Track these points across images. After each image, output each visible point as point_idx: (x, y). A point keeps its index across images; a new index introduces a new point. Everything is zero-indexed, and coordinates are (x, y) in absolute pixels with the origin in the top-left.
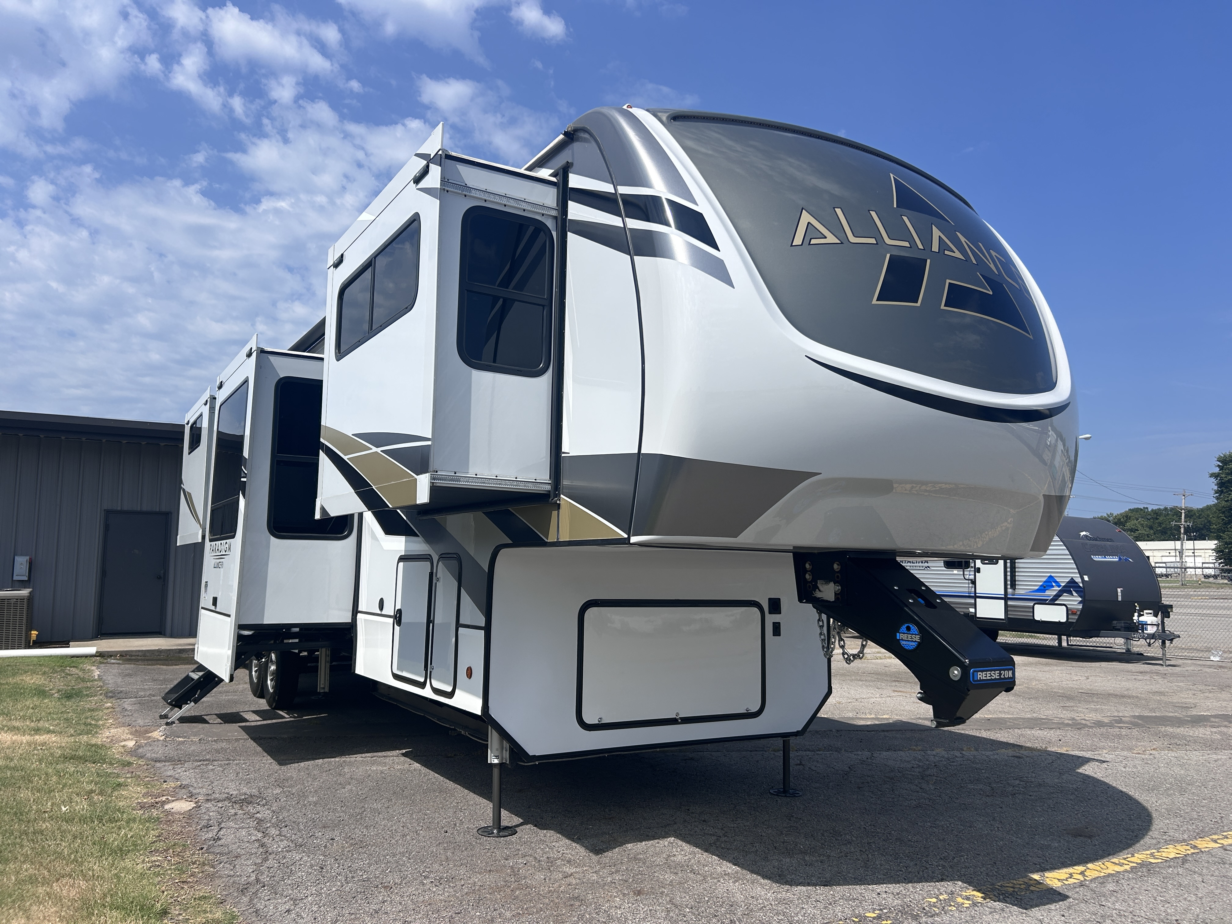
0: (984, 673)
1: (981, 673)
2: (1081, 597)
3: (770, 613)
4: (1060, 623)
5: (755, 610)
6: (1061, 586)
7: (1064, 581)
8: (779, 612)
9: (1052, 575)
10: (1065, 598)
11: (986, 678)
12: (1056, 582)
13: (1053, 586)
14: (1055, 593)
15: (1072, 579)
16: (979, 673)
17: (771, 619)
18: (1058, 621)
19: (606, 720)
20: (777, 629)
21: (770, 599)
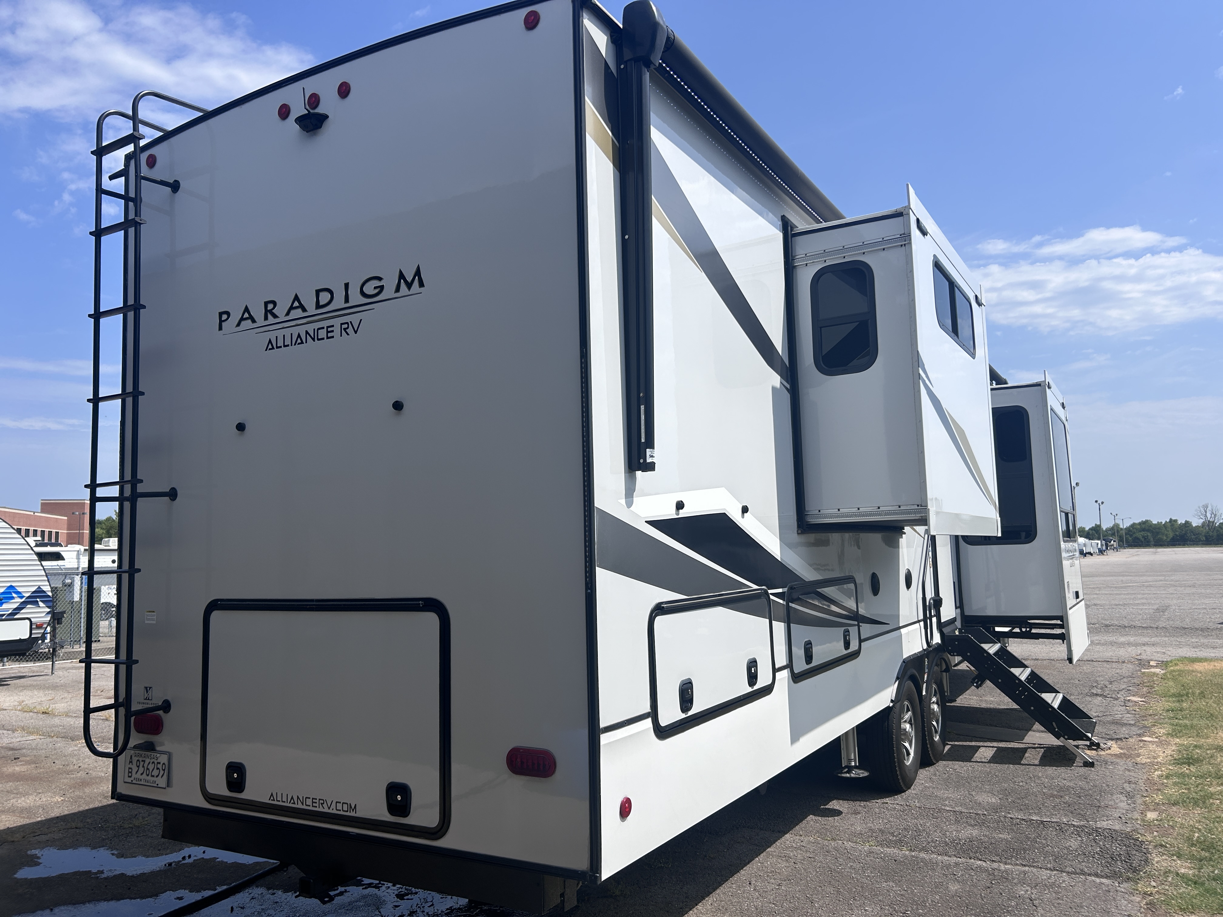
2: (48, 607)
4: (20, 641)
6: (24, 597)
7: (27, 591)
9: (13, 584)
10: (29, 611)
12: (18, 593)
13: (13, 598)
14: (15, 606)
15: (39, 587)
18: (18, 638)
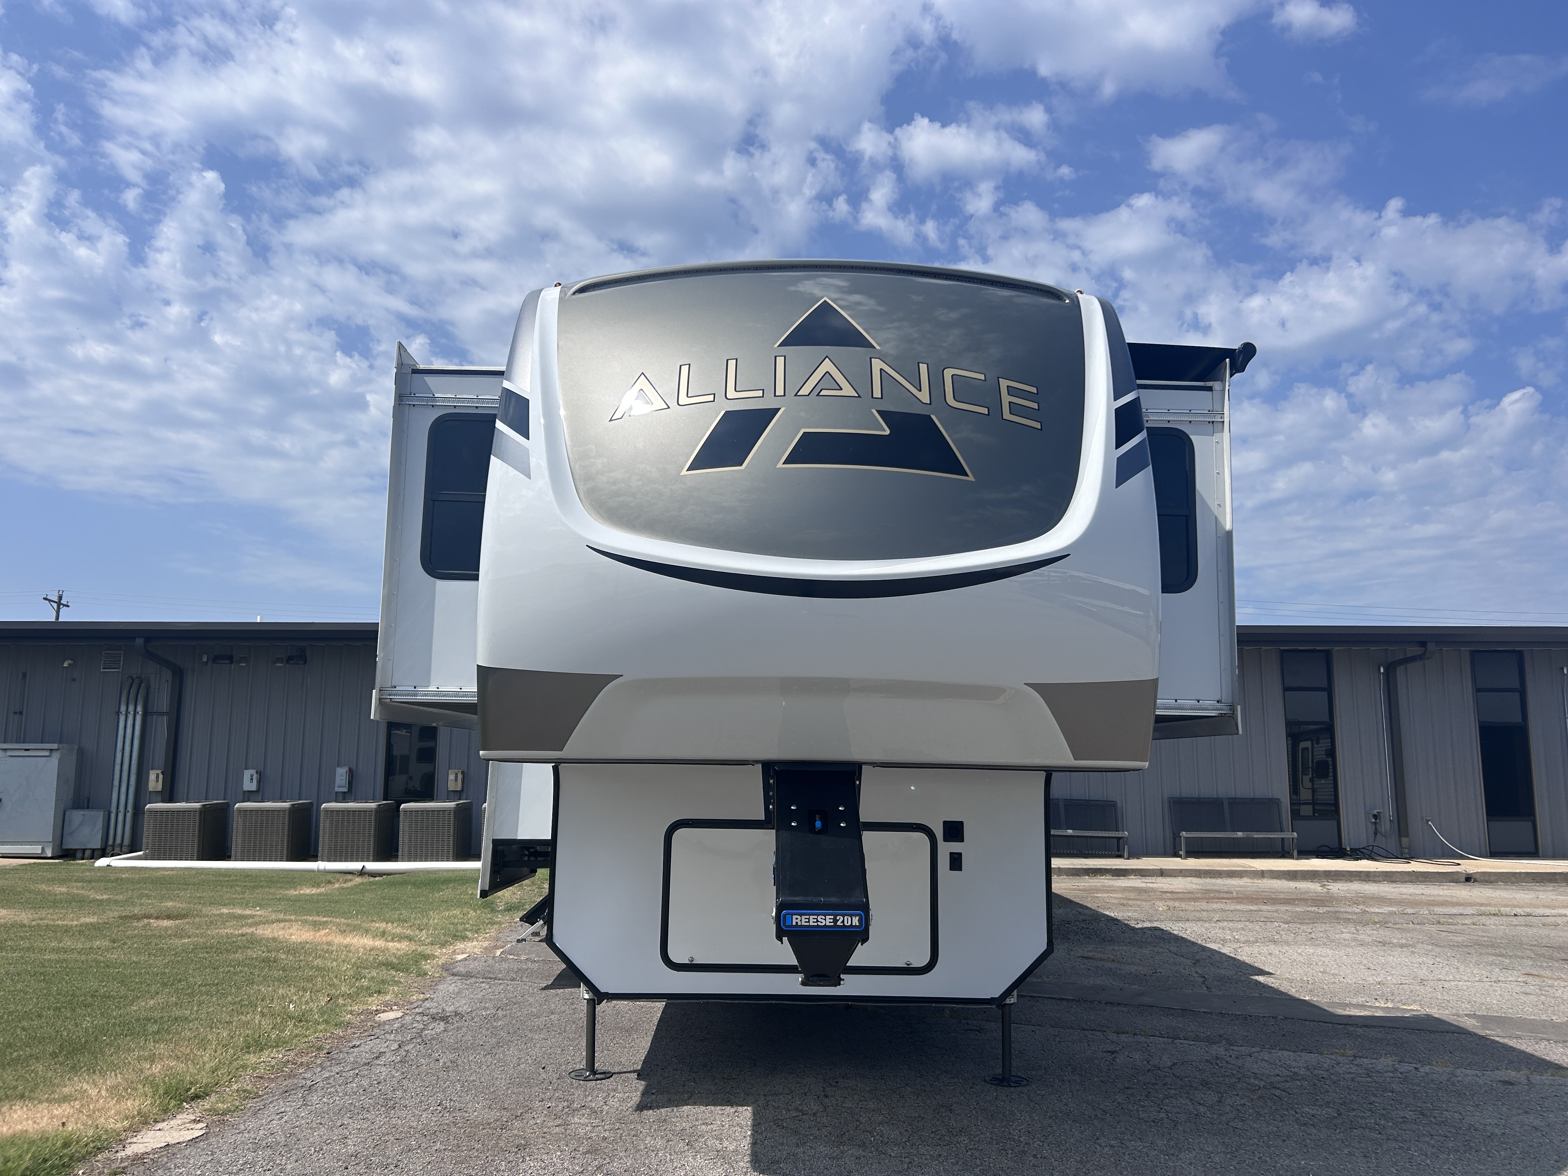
0: (803, 917)
1: (799, 917)
3: (945, 840)
5: (921, 838)
8: (962, 840)
11: (808, 924)
16: (794, 917)
17: (945, 849)
19: (698, 961)
20: (956, 862)
21: (945, 823)
